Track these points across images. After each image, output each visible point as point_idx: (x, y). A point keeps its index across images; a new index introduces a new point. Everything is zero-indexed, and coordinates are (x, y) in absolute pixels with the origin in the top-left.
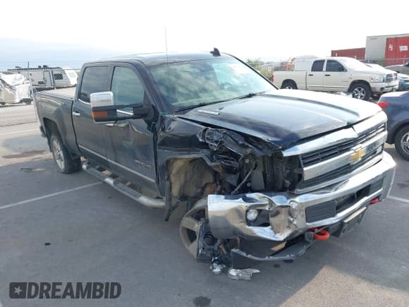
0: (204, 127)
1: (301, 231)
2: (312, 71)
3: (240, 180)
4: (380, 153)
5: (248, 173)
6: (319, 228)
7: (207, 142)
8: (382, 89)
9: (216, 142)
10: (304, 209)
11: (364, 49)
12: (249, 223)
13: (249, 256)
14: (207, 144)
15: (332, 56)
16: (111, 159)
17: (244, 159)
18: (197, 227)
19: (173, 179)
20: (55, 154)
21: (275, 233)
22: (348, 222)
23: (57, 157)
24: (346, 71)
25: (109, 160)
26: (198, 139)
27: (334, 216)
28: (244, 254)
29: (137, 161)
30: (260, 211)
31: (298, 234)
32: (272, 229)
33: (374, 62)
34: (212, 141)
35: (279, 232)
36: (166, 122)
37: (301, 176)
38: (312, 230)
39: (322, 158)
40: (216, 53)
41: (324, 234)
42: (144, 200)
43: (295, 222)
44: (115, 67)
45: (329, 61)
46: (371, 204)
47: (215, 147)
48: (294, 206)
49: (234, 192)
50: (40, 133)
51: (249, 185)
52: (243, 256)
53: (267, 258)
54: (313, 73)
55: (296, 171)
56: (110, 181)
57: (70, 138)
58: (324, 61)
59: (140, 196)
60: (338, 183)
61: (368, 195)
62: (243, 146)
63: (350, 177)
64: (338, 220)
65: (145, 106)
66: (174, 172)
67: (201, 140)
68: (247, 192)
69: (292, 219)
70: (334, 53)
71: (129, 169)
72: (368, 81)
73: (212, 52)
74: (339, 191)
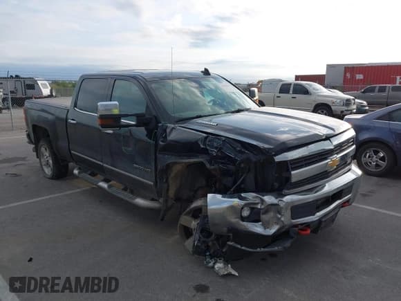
0: (205, 135)
1: (287, 227)
2: (280, 93)
3: (235, 182)
4: (349, 164)
5: (242, 176)
6: (302, 224)
7: (208, 148)
8: (342, 112)
9: (216, 148)
10: (290, 208)
11: (324, 75)
12: (243, 219)
13: (243, 248)
14: (207, 150)
15: (296, 80)
16: (107, 164)
17: (240, 164)
18: (194, 224)
19: (170, 181)
20: (42, 160)
21: (265, 229)
22: (325, 221)
23: (43, 163)
24: (311, 94)
25: (105, 165)
26: (199, 145)
27: (314, 215)
28: (239, 246)
29: (135, 165)
30: (252, 209)
31: (284, 230)
32: (262, 225)
33: (334, 88)
34: (212, 146)
35: (268, 228)
36: (168, 130)
37: (288, 178)
38: (296, 226)
39: (306, 164)
40: (206, 72)
41: (306, 230)
42: (140, 201)
43: (282, 219)
44: (115, 80)
45: (295, 85)
46: (342, 207)
47: (214, 152)
48: (282, 204)
49: (230, 192)
50: (27, 140)
51: (243, 186)
52: (238, 248)
53: (258, 250)
54: (281, 95)
55: (285, 175)
56: (104, 185)
57: (63, 144)
58: (291, 84)
59: (135, 198)
60: (318, 186)
61: (340, 199)
62: (240, 152)
63: (328, 182)
64: (317, 218)
65: (147, 116)
66: (172, 175)
67: (202, 146)
68: (241, 192)
69: (280, 216)
70: (297, 78)
71: (127, 173)
72: (330, 104)
73: (202, 72)
74: (318, 193)
